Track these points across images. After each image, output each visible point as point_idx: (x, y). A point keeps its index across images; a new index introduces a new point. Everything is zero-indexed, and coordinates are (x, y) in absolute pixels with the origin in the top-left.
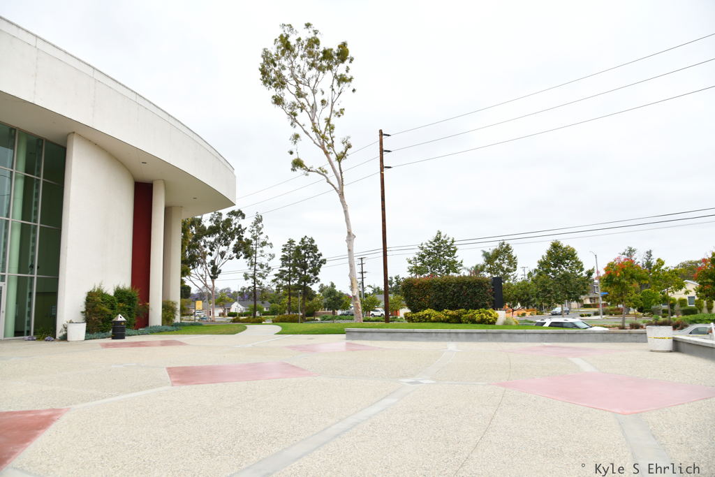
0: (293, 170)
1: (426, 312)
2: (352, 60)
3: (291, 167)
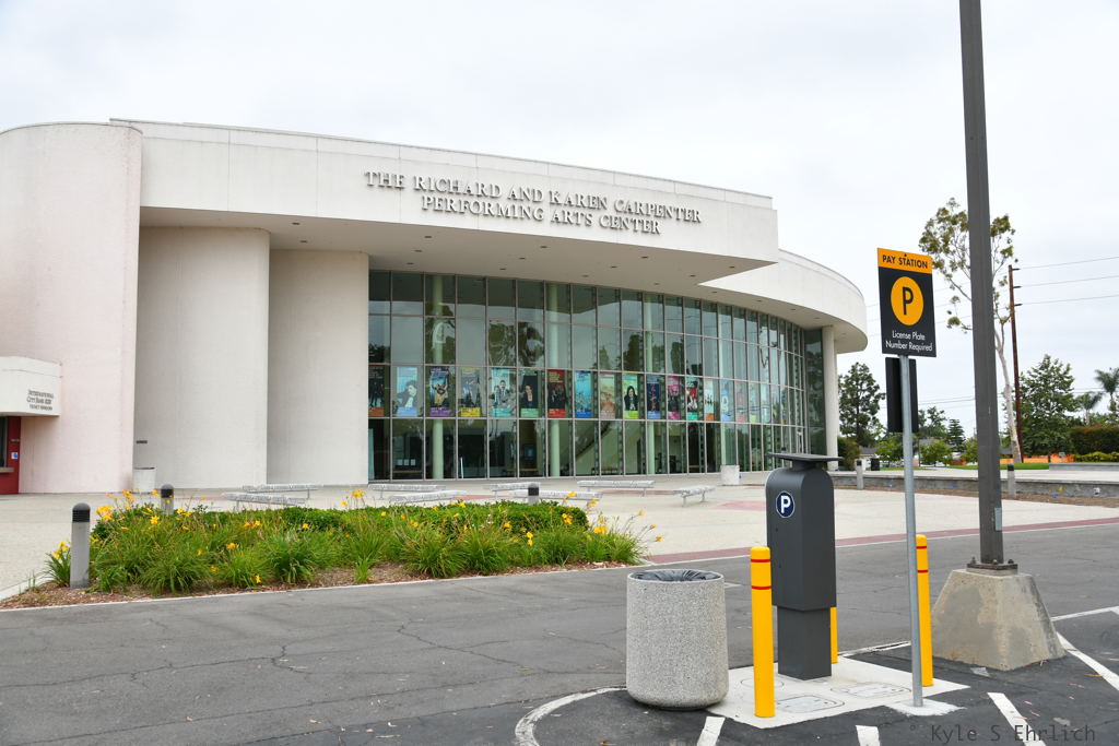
0: (949, 327)
1: (1096, 453)
2: (1013, 232)
3: (946, 324)
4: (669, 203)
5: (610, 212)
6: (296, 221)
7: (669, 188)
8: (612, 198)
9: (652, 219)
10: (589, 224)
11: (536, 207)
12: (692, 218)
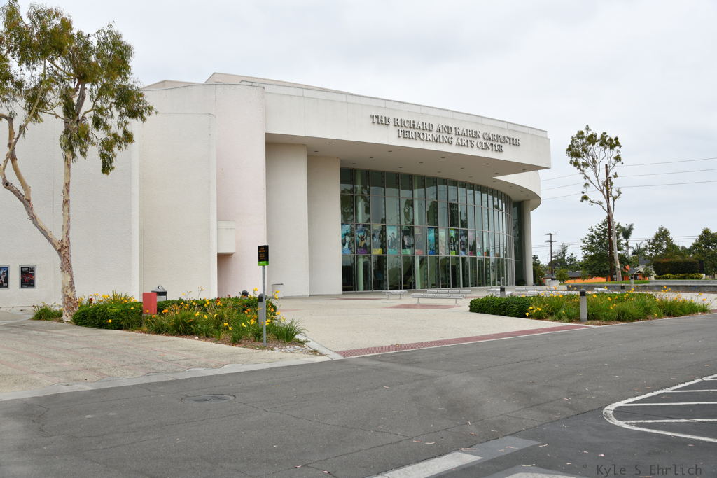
0: (582, 201)
1: (668, 275)
2: (620, 147)
3: (580, 199)
4: (507, 135)
5: (481, 140)
6: (331, 142)
7: (505, 126)
8: (482, 131)
9: (499, 143)
10: (472, 146)
11: (448, 136)
12: (515, 142)
